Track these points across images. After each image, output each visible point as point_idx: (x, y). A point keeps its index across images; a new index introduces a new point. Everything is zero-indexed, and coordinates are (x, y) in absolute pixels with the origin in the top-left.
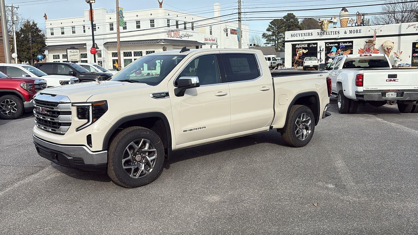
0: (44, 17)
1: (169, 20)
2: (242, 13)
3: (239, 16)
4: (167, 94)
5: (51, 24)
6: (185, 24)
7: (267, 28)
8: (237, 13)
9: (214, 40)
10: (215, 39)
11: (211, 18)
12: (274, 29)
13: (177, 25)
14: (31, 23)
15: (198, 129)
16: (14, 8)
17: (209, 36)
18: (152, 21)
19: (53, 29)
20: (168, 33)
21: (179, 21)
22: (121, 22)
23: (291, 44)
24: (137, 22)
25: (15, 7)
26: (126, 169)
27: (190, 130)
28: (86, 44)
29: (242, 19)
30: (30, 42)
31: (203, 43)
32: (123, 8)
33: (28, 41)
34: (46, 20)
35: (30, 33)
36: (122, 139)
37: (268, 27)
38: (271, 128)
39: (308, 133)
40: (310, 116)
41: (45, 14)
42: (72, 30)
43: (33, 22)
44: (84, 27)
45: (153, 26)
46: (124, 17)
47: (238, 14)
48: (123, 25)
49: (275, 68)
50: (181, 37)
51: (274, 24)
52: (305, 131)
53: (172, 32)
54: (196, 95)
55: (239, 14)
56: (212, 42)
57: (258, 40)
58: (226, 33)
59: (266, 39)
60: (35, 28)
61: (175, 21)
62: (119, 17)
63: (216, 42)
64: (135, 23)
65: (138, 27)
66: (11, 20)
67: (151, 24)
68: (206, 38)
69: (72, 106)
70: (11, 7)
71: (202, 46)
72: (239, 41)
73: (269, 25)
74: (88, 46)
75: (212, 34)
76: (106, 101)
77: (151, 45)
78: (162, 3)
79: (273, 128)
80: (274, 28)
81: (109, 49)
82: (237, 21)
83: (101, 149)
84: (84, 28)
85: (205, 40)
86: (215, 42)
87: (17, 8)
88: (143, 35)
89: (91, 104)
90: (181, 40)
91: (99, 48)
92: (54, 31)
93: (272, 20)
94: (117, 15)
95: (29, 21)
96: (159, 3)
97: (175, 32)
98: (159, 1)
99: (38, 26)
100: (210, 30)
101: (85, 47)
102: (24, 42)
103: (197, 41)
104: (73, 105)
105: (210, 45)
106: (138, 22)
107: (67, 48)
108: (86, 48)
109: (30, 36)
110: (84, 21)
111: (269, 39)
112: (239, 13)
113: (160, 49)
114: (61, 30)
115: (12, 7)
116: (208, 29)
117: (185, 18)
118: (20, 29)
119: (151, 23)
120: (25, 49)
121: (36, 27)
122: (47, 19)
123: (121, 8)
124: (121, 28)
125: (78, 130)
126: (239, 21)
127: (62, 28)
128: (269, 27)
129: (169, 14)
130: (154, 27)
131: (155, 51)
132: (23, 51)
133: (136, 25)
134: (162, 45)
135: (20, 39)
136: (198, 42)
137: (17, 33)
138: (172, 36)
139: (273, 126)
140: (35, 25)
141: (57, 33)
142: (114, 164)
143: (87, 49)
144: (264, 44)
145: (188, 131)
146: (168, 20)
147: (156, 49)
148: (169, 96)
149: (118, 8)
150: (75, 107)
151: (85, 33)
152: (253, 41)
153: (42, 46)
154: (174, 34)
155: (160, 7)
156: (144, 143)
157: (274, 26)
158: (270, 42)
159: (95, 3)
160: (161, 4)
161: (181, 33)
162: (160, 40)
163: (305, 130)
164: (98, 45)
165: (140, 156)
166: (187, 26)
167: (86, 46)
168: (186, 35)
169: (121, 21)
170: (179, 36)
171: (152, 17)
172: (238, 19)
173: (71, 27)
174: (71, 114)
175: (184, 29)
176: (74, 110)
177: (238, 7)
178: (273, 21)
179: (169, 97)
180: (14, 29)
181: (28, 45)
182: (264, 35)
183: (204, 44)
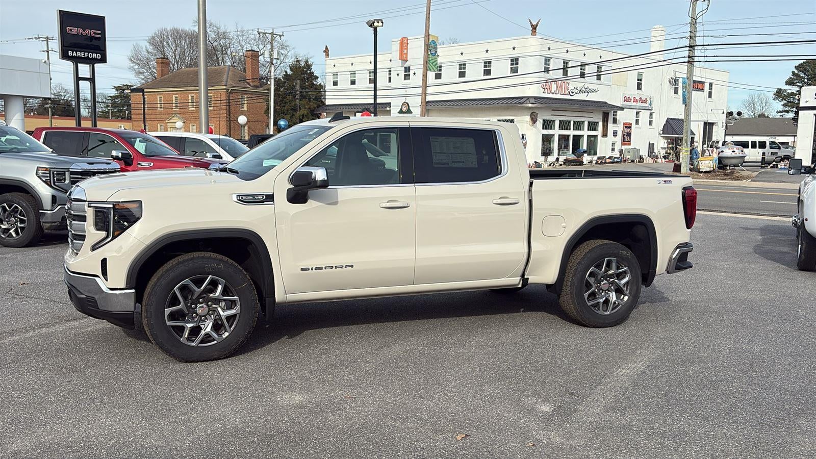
0: (325, 51)
1: (549, 60)
2: (697, 46)
3: (689, 53)
4: (270, 198)
5: (334, 66)
6: (583, 68)
7: (789, 78)
8: (686, 47)
9: (645, 101)
10: (648, 99)
11: (636, 56)
12: (804, 81)
13: (565, 69)
14: (303, 64)
15: (336, 268)
16: (275, 36)
17: (633, 92)
18: (515, 61)
19: (337, 75)
20: (544, 84)
21: (570, 61)
22: (432, 63)
23: (814, 114)
24: (485, 63)
25: (278, 35)
26: (173, 327)
27: (316, 269)
28: (390, 103)
29: (696, 59)
30: (298, 97)
31: (619, 106)
32: (438, 37)
33: (294, 96)
34: (328, 59)
35: (298, 82)
36: (166, 273)
37: (790, 75)
38: (525, 281)
39: (622, 300)
40: (627, 265)
41: (326, 47)
42: (368, 78)
43: (306, 62)
44: (390, 71)
45: (514, 70)
46: (438, 56)
47: (688, 48)
48: (435, 68)
49: (772, 165)
50: (572, 93)
51: (805, 69)
52: (613, 296)
53: (554, 82)
54: (336, 203)
55: (691, 49)
56: (639, 104)
57: (764, 104)
58: (674, 87)
59: (782, 103)
60: (309, 72)
61: (563, 61)
62: (429, 53)
63: (650, 104)
64: (483, 64)
65: (487, 72)
66: (269, 56)
67: (511, 68)
68: (627, 97)
69: (89, 207)
70: (270, 34)
71: (616, 112)
72: (686, 105)
73: (793, 72)
74: (394, 107)
75: (641, 89)
76: (141, 201)
77: (508, 109)
78: (537, 26)
79: (530, 281)
80: (804, 79)
81: (430, 115)
82: (685, 62)
83: (123, 286)
84: (390, 74)
85: (624, 101)
86: (647, 105)
87: (280, 36)
88: (493, 88)
89: (111, 206)
90: (571, 100)
91: (412, 113)
92: (339, 79)
93: (802, 61)
94: (426, 50)
95: (299, 59)
96: (532, 25)
97: (560, 82)
98: (531, 23)
99: (314, 69)
100: (638, 80)
101: (388, 109)
102: (288, 96)
103: (606, 103)
104: (89, 205)
105: (635, 111)
106: (487, 64)
107: (358, 110)
108: (390, 110)
109: (298, 87)
110: (391, 60)
111: (790, 102)
112: (692, 47)
113: (525, 116)
114: (351, 77)
115: (272, 34)
116: (633, 77)
117: (585, 55)
118: (285, 73)
119: (512, 64)
120: (288, 110)
121: (310, 70)
122: (328, 55)
123: (435, 36)
124: (431, 75)
125: (94, 248)
126: (688, 62)
127: (353, 73)
128: (792, 77)
129: (549, 48)
130: (517, 72)
131: (515, 120)
132: (284, 113)
133: (483, 69)
134: (530, 108)
135: (281, 92)
136: (609, 103)
137: (277, 81)
138: (553, 91)
139: (528, 279)
140: (308, 66)
141: (344, 82)
142: (149, 315)
143: (391, 113)
144: (778, 112)
145: (312, 269)
146: (547, 60)
147: (517, 116)
148: (273, 201)
149: (428, 36)
150: (92, 209)
151: (390, 83)
152: (753, 106)
153: (316, 106)
154: (557, 87)
155: (532, 35)
156: (214, 284)
157: (805, 74)
158: (792, 109)
159: (382, 26)
160: (534, 28)
161: (572, 85)
162: (525, 99)
163: (614, 293)
164: (412, 107)
165: (205, 306)
166: (588, 69)
167: (390, 107)
168: (583, 89)
169: (432, 61)
170: (567, 91)
171: (514, 54)
172: (686, 60)
173: (368, 71)
174: (85, 221)
175: (579, 76)
176: (90, 214)
177: (689, 34)
178: (804, 62)
179: (272, 203)
180: (272, 74)
181: (294, 103)
182: (779, 94)
183: (622, 109)
